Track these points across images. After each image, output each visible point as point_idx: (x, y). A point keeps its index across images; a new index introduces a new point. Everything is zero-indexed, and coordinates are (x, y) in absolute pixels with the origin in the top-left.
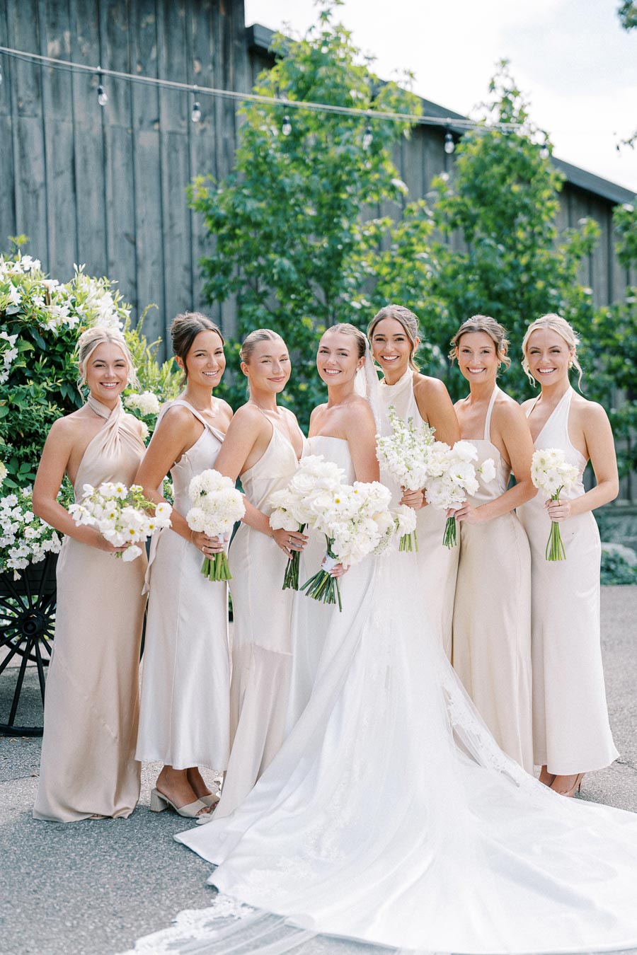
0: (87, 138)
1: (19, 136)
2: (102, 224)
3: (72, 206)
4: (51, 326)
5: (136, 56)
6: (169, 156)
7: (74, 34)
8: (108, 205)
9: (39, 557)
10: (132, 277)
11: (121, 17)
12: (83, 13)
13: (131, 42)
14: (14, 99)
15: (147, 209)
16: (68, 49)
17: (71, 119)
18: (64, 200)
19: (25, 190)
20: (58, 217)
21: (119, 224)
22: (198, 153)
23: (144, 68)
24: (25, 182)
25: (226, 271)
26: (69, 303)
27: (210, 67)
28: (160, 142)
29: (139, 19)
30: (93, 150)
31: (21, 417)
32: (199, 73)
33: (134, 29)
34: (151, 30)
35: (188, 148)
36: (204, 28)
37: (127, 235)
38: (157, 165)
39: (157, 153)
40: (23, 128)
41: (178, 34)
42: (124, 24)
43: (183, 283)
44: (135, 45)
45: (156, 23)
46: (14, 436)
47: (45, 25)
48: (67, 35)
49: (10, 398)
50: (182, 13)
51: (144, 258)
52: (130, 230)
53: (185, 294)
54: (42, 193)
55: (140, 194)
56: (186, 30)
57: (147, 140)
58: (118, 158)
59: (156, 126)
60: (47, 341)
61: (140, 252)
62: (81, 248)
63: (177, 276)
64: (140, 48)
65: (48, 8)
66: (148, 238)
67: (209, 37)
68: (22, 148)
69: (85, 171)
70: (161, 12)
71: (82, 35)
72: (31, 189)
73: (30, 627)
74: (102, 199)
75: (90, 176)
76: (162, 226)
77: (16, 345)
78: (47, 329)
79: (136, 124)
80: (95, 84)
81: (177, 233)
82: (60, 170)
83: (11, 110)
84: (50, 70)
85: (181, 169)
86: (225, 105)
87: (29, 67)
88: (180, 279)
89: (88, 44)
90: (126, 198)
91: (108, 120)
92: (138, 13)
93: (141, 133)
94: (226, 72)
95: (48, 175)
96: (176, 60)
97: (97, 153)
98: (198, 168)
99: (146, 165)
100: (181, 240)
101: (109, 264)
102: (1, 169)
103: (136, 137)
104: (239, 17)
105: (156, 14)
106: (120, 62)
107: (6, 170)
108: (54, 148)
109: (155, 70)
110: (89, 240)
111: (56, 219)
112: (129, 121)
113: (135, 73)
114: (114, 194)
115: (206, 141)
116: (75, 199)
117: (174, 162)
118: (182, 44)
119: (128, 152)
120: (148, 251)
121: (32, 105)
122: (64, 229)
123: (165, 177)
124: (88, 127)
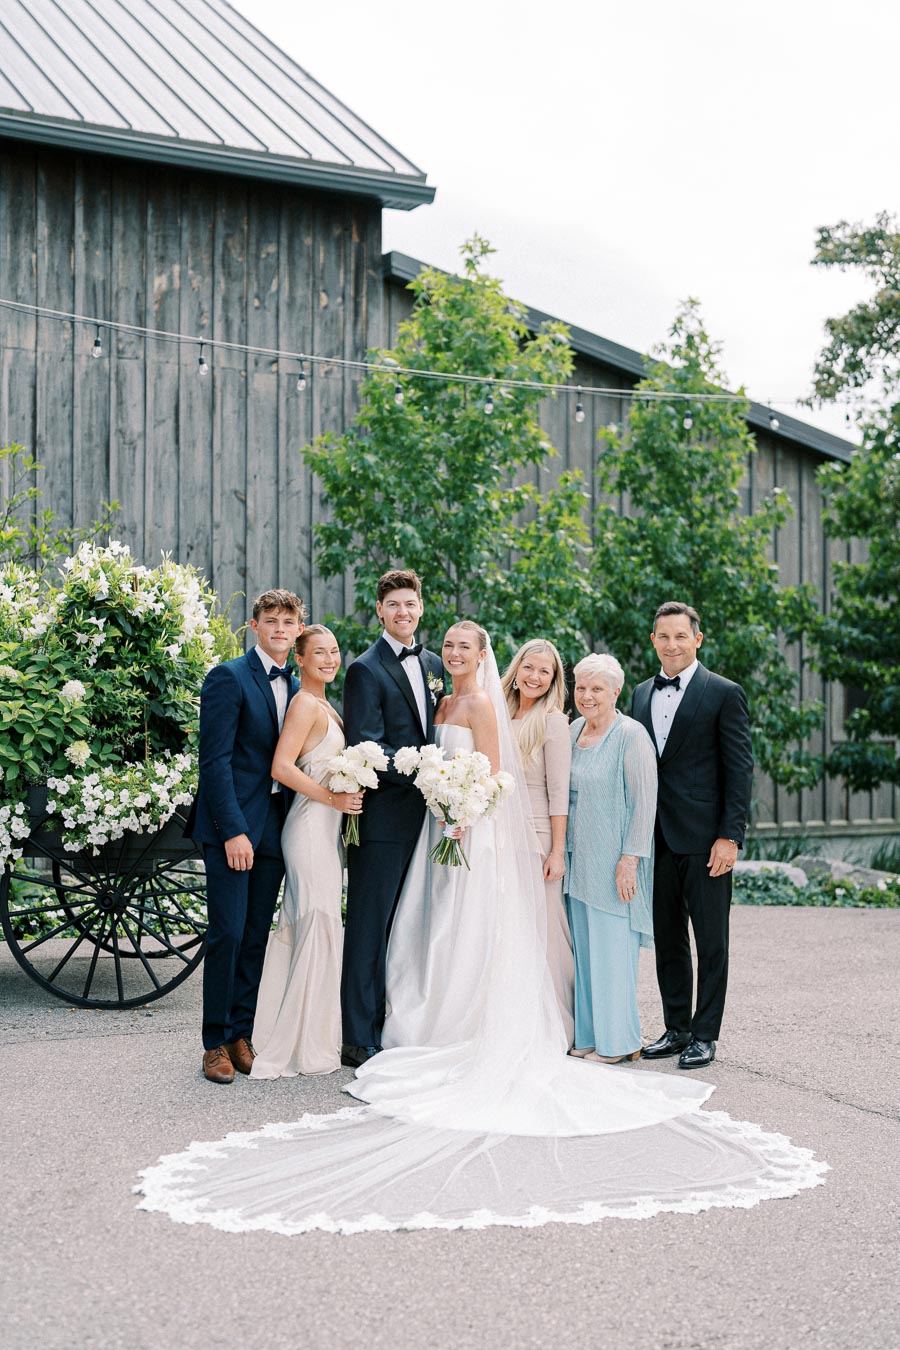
0: (194, 381)
1: (117, 380)
2: (207, 480)
3: (174, 457)
4: (138, 611)
5: (254, 289)
6: (288, 400)
7: (184, 267)
8: (215, 459)
9: (118, 834)
10: (241, 542)
11: (238, 247)
12: (195, 244)
13: (249, 274)
14: (114, 341)
15: (261, 462)
16: (177, 283)
17: (176, 361)
18: (165, 452)
19: (121, 440)
20: (157, 471)
21: (227, 479)
22: (321, 401)
23: (262, 302)
24: (121, 432)
25: (344, 539)
26: (155, 589)
27: (340, 300)
28: (278, 386)
29: (258, 249)
30: (200, 394)
31: (105, 699)
32: (326, 307)
33: (252, 261)
34: (272, 261)
35: (310, 394)
36: (333, 257)
37: (236, 492)
38: (273, 412)
39: (275, 399)
40: (121, 373)
41: (303, 263)
42: (240, 254)
43: (299, 548)
44: (253, 278)
45: (278, 253)
46: (98, 717)
47: (153, 259)
48: (176, 268)
49: (96, 681)
50: (308, 241)
51: (256, 519)
52: (240, 488)
53: (302, 561)
54: (140, 444)
55: (252, 444)
56: (312, 259)
57: (262, 383)
58: (229, 405)
59: (274, 368)
60: (133, 626)
61: (249, 512)
62: (182, 506)
63: (294, 541)
64: (258, 280)
65: (157, 241)
66: (261, 495)
67: (339, 267)
68: (120, 394)
69: (191, 418)
70: (284, 240)
71: (193, 268)
72: (127, 440)
73: (107, 902)
74: (209, 450)
75: (196, 425)
76: (277, 482)
77: (105, 630)
78: (134, 615)
79: (251, 365)
80: (206, 321)
81: (295, 490)
82: (161, 418)
83: (110, 352)
84: (156, 307)
85: (302, 416)
86: (354, 341)
87: (132, 305)
88: (297, 544)
89: (199, 277)
90: (236, 450)
91: (218, 362)
92: (258, 242)
93: (257, 375)
94: (357, 305)
95: (148, 424)
96: (300, 293)
97: (204, 399)
98: (322, 416)
99: (260, 413)
100: (299, 498)
101: (215, 526)
102: (94, 417)
103: (250, 380)
104: (375, 244)
105: (279, 243)
106: (235, 296)
107: (101, 418)
108: (156, 394)
109: (273, 306)
110: (193, 497)
111: (155, 474)
112: (243, 361)
113: (251, 310)
114: (222, 444)
115: (332, 383)
116: (178, 450)
117: (293, 407)
118: (308, 275)
119: (240, 397)
120: (260, 511)
121: (133, 346)
122: (163, 485)
123: (282, 426)
124: (195, 369)
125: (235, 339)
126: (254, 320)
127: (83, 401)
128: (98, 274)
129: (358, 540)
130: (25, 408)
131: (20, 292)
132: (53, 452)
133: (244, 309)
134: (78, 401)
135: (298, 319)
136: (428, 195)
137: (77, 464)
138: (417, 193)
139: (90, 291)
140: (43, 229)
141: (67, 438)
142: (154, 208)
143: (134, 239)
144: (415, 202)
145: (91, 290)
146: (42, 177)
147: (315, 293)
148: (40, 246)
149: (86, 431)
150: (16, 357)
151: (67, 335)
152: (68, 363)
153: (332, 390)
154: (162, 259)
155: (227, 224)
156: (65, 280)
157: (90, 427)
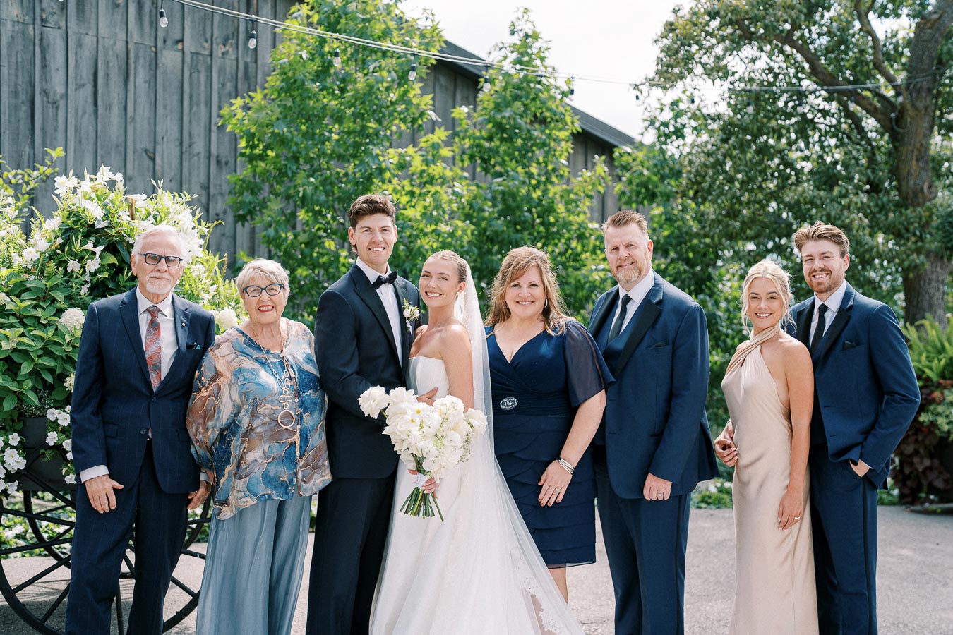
0: (111, 53)
1: (41, 46)
2: (122, 140)
3: (93, 118)
6: (191, 74)
8: (129, 120)
14: (38, 10)
15: (168, 127)
17: (95, 33)
18: (85, 113)
19: (45, 99)
20: (77, 129)
21: (139, 139)
22: (219, 77)
24: (45, 93)
28: (183, 62)
30: (114, 63)
35: (210, 69)
37: (146, 151)
38: (176, 83)
39: (180, 72)
40: (45, 40)
51: (163, 174)
52: (150, 148)
54: (62, 104)
55: (160, 111)
57: (170, 58)
58: (140, 75)
59: (180, 46)
61: (158, 168)
66: (166, 155)
68: (44, 58)
69: (107, 84)
72: (51, 99)
74: (123, 113)
75: (112, 90)
76: (181, 144)
77: (101, 257)
79: (160, 44)
80: (121, 1)
81: (196, 151)
82: (82, 82)
83: (34, 20)
85: (202, 88)
90: (146, 114)
91: (132, 37)
93: (164, 51)
95: (70, 86)
97: (119, 69)
98: (219, 89)
99: (167, 84)
100: (199, 159)
101: (127, 178)
102: (20, 77)
103: (159, 55)
107: (27, 79)
108: (76, 61)
110: (109, 153)
111: (76, 131)
112: (153, 39)
114: (135, 110)
115: (228, 63)
116: (96, 112)
117: (195, 81)
119: (150, 69)
120: (166, 167)
121: (56, 17)
122: (83, 141)
123: (186, 96)
124: (112, 42)
125: (146, 19)
127: (9, 62)
149: (13, 90)
153: (228, 69)
157: (16, 85)
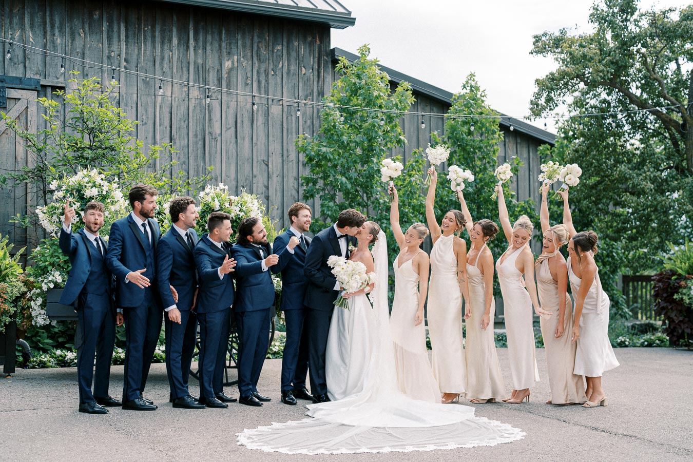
0: (244, 109)
1: (208, 109)
2: (251, 155)
3: (235, 145)
5: (271, 66)
6: (287, 117)
7: (239, 57)
8: (254, 145)
10: (266, 184)
11: (264, 47)
12: (244, 46)
13: (269, 60)
15: (275, 147)
16: (236, 65)
17: (236, 100)
18: (231, 143)
19: (211, 137)
20: (227, 152)
21: (260, 155)
22: (303, 117)
23: (275, 72)
24: (210, 133)
25: (315, 182)
27: (311, 70)
28: (283, 112)
29: (273, 48)
30: (246, 116)
32: (304, 74)
33: (270, 53)
34: (280, 53)
36: (308, 51)
37: (263, 161)
38: (280, 123)
39: (281, 117)
40: (211, 106)
41: (294, 54)
42: (265, 51)
43: (293, 187)
44: (271, 61)
45: (282, 49)
47: (225, 54)
50: (296, 44)
51: (273, 173)
52: (265, 159)
53: (294, 193)
54: (219, 138)
55: (271, 138)
56: (298, 52)
57: (275, 110)
58: (260, 120)
59: (281, 103)
61: (270, 170)
62: (238, 168)
63: (291, 183)
64: (273, 62)
65: (227, 45)
66: (275, 162)
67: (310, 56)
68: (210, 116)
69: (242, 126)
70: (285, 44)
71: (243, 57)
72: (213, 137)
74: (251, 141)
75: (245, 130)
76: (283, 156)
79: (270, 102)
80: (249, 82)
81: (291, 159)
82: (229, 127)
83: (205, 96)
84: (226, 76)
85: (294, 125)
86: (318, 91)
87: (215, 74)
88: (292, 185)
89: (246, 62)
90: (263, 141)
91: (255, 100)
92: (273, 44)
93: (273, 106)
94: (319, 73)
95: (223, 129)
96: (293, 68)
97: (249, 118)
98: (303, 125)
99: (275, 123)
100: (293, 164)
101: (254, 176)
102: (198, 127)
103: (270, 108)
104: (327, 44)
105: (282, 44)
106: (262, 69)
107: (201, 127)
108: (226, 115)
109: (281, 73)
110: (244, 163)
112: (266, 100)
113: (270, 76)
114: (257, 139)
115: (308, 109)
116: (237, 142)
117: (290, 121)
118: (296, 60)
119: (265, 116)
120: (275, 169)
121: (216, 94)
122: (230, 157)
123: (285, 130)
124: (245, 104)
125: (263, 90)
126: (271, 80)
127: (193, 119)
128: (200, 61)
129: (321, 183)
130: (167, 123)
131: (164, 70)
132: (180, 142)
133: (267, 76)
134: (191, 120)
135: (292, 80)
136: (352, 22)
137: (191, 149)
138: (347, 21)
139: (196, 70)
140: (175, 41)
141: (186, 137)
142: (225, 30)
143: (216, 45)
144: (346, 25)
145: (197, 68)
146: (175, 18)
147: (300, 68)
148: (174, 49)
149: (194, 133)
150: (163, 99)
151: (186, 89)
152: (186, 102)
153: (308, 113)
154: (229, 53)
155: (259, 37)
156: (185, 64)
157: (196, 131)
